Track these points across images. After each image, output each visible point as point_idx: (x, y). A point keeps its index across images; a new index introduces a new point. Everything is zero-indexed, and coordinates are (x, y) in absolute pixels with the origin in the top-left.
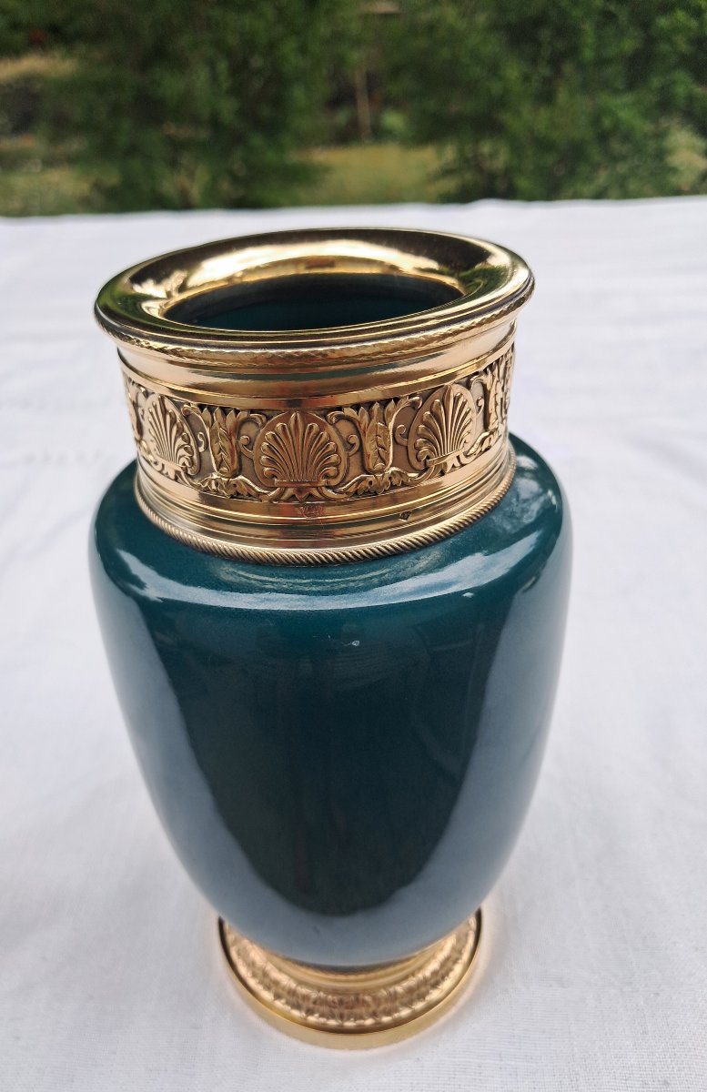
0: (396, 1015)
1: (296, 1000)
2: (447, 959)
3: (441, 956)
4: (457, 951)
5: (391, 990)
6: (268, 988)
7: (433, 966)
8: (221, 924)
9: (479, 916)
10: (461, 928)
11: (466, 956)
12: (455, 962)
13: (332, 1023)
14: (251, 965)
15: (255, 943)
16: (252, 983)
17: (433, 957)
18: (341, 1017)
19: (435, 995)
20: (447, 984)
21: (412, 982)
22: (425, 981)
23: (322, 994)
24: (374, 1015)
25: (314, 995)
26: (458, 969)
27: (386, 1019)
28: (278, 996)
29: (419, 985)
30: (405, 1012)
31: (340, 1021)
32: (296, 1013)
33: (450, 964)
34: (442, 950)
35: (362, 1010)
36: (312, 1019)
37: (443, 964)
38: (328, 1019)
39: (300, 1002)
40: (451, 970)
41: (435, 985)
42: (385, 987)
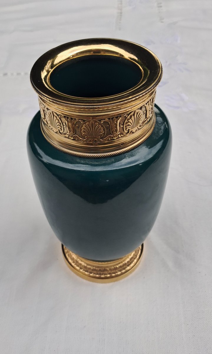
0: (117, 274)
1: (86, 269)
2: (132, 258)
3: (130, 257)
4: (135, 256)
5: (115, 267)
6: (78, 266)
7: (128, 260)
8: (63, 246)
9: (142, 246)
10: (137, 249)
11: (138, 257)
12: (135, 259)
13: (97, 276)
14: (73, 259)
15: (74, 253)
16: (73, 264)
17: (128, 257)
18: (100, 274)
19: (128, 268)
20: (132, 265)
21: (121, 264)
22: (125, 264)
23: (94, 268)
24: (110, 274)
25: (92, 268)
26: (135, 260)
27: (113, 275)
28: (81, 268)
29: (124, 265)
30: (119, 273)
31: (100, 275)
32: (86, 273)
33: (133, 259)
34: (131, 255)
35: (106, 272)
36: (91, 275)
37: (131, 260)
38: (96, 275)
39: (88, 270)
40: (133, 261)
41: (128, 265)
42: (113, 266)
